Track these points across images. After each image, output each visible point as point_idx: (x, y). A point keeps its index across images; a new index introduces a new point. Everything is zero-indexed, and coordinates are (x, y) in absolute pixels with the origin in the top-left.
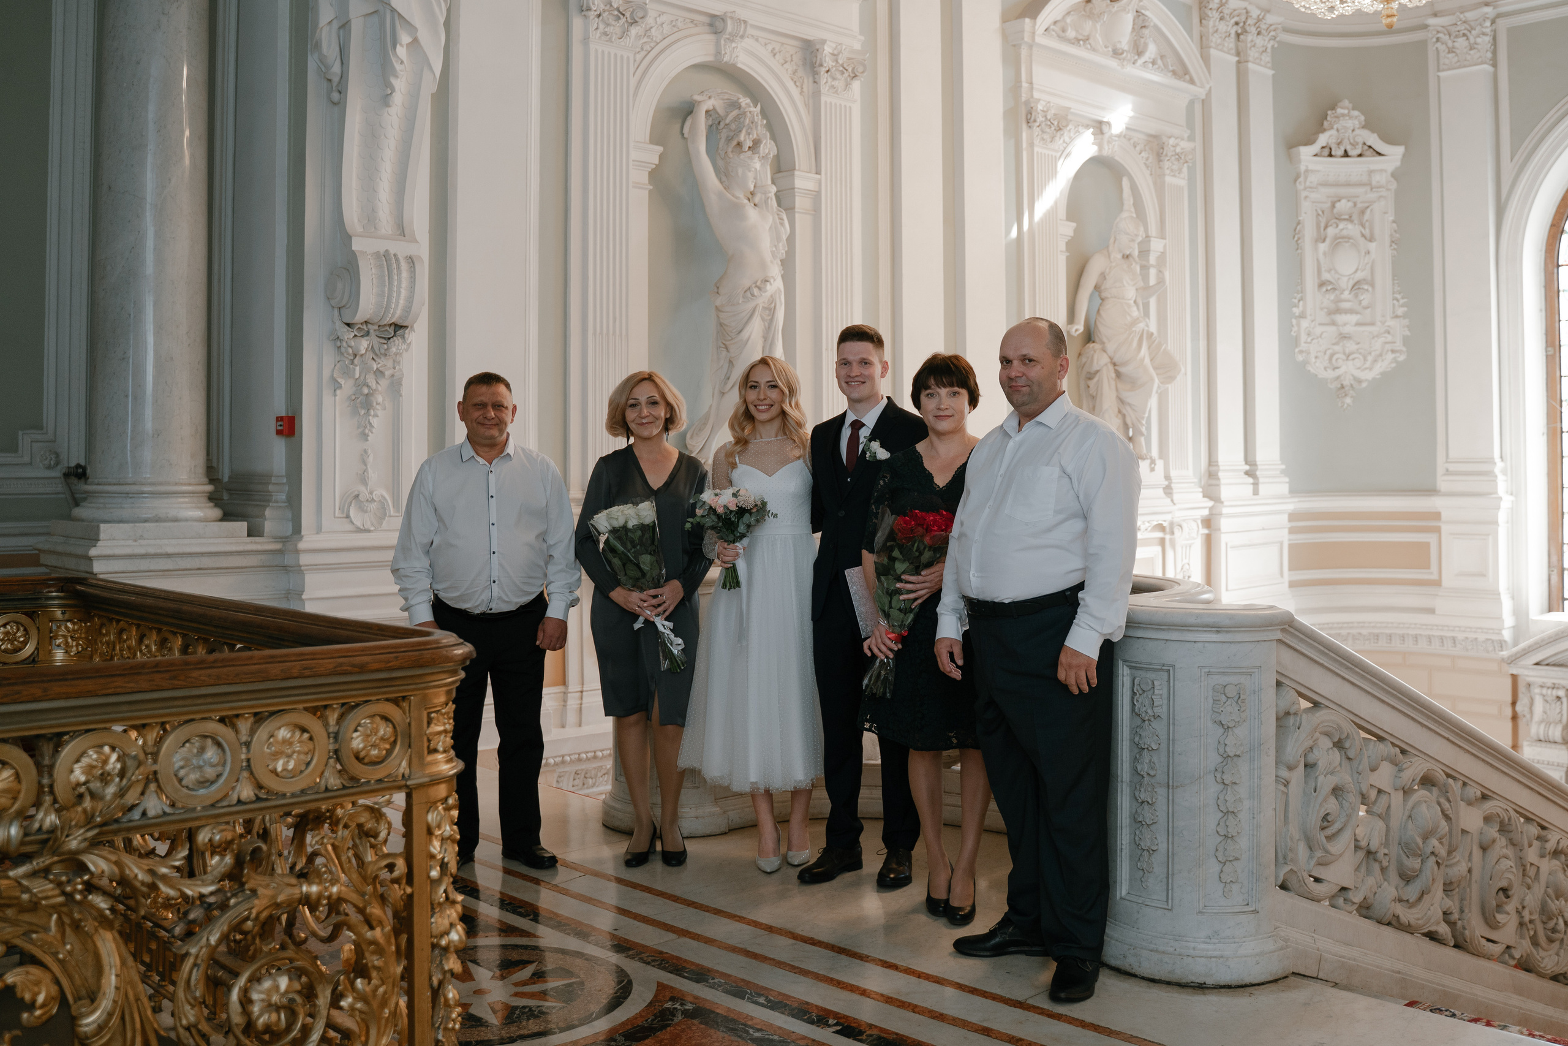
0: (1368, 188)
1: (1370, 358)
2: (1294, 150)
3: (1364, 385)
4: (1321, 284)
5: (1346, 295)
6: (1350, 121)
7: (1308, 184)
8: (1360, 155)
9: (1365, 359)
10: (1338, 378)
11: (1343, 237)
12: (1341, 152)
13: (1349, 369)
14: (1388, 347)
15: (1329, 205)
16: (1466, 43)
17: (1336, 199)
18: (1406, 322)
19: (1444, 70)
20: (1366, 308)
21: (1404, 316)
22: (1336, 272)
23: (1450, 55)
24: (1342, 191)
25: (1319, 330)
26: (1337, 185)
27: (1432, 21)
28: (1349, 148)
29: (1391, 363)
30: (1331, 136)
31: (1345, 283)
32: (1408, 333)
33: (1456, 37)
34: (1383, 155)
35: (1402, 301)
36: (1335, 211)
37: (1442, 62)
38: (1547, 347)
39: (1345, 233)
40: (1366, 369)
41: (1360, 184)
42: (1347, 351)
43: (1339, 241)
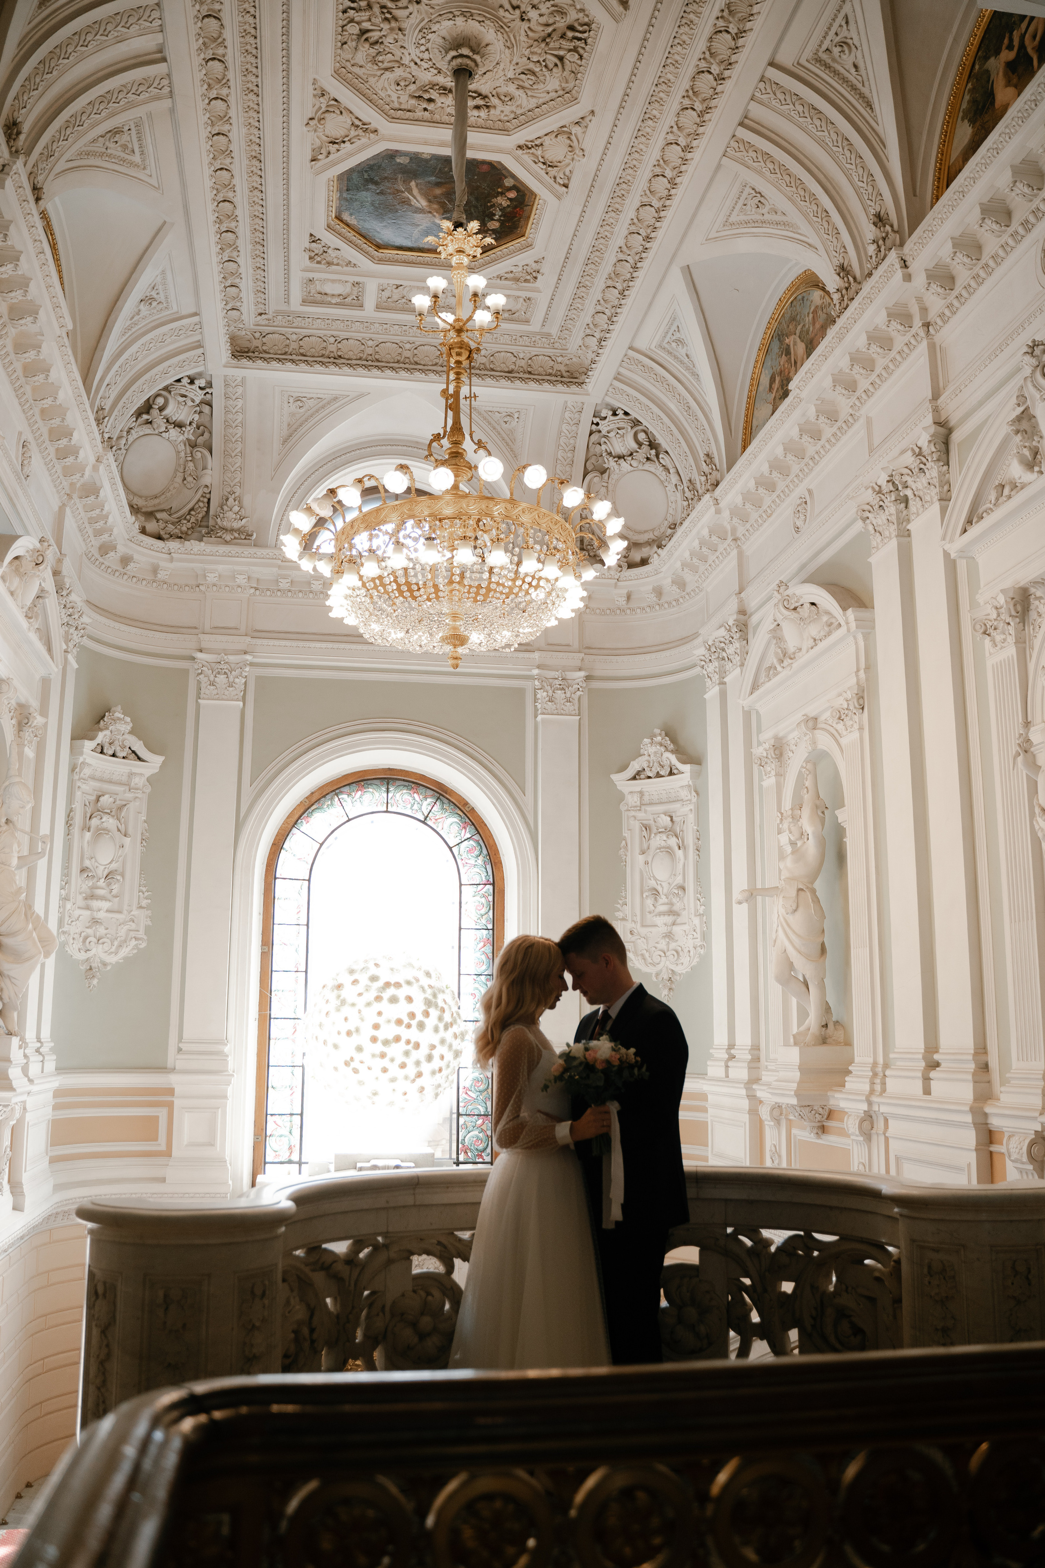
0: (127, 788)
1: (116, 943)
2: (79, 742)
3: (109, 968)
4: (83, 870)
5: (101, 883)
6: (124, 726)
7: (82, 775)
8: (124, 758)
9: (112, 945)
10: (87, 960)
11: (104, 829)
12: (111, 753)
13: (98, 952)
14: (132, 934)
15: (94, 798)
16: (226, 680)
17: (100, 793)
18: (149, 912)
19: (204, 699)
20: (116, 897)
21: (147, 908)
22: (96, 861)
23: (212, 687)
24: (106, 787)
25: (78, 912)
26: (101, 780)
27: (199, 655)
28: (118, 749)
29: (133, 949)
30: (105, 735)
31: (101, 872)
32: (150, 923)
33: (219, 673)
34: (143, 761)
35: (146, 894)
36: (99, 804)
37: (202, 692)
38: (262, 945)
39: (105, 825)
40: (112, 953)
41: (120, 784)
42: (98, 934)
43: (100, 832)
